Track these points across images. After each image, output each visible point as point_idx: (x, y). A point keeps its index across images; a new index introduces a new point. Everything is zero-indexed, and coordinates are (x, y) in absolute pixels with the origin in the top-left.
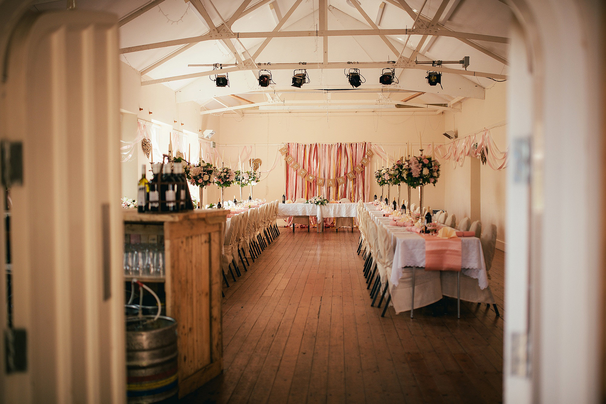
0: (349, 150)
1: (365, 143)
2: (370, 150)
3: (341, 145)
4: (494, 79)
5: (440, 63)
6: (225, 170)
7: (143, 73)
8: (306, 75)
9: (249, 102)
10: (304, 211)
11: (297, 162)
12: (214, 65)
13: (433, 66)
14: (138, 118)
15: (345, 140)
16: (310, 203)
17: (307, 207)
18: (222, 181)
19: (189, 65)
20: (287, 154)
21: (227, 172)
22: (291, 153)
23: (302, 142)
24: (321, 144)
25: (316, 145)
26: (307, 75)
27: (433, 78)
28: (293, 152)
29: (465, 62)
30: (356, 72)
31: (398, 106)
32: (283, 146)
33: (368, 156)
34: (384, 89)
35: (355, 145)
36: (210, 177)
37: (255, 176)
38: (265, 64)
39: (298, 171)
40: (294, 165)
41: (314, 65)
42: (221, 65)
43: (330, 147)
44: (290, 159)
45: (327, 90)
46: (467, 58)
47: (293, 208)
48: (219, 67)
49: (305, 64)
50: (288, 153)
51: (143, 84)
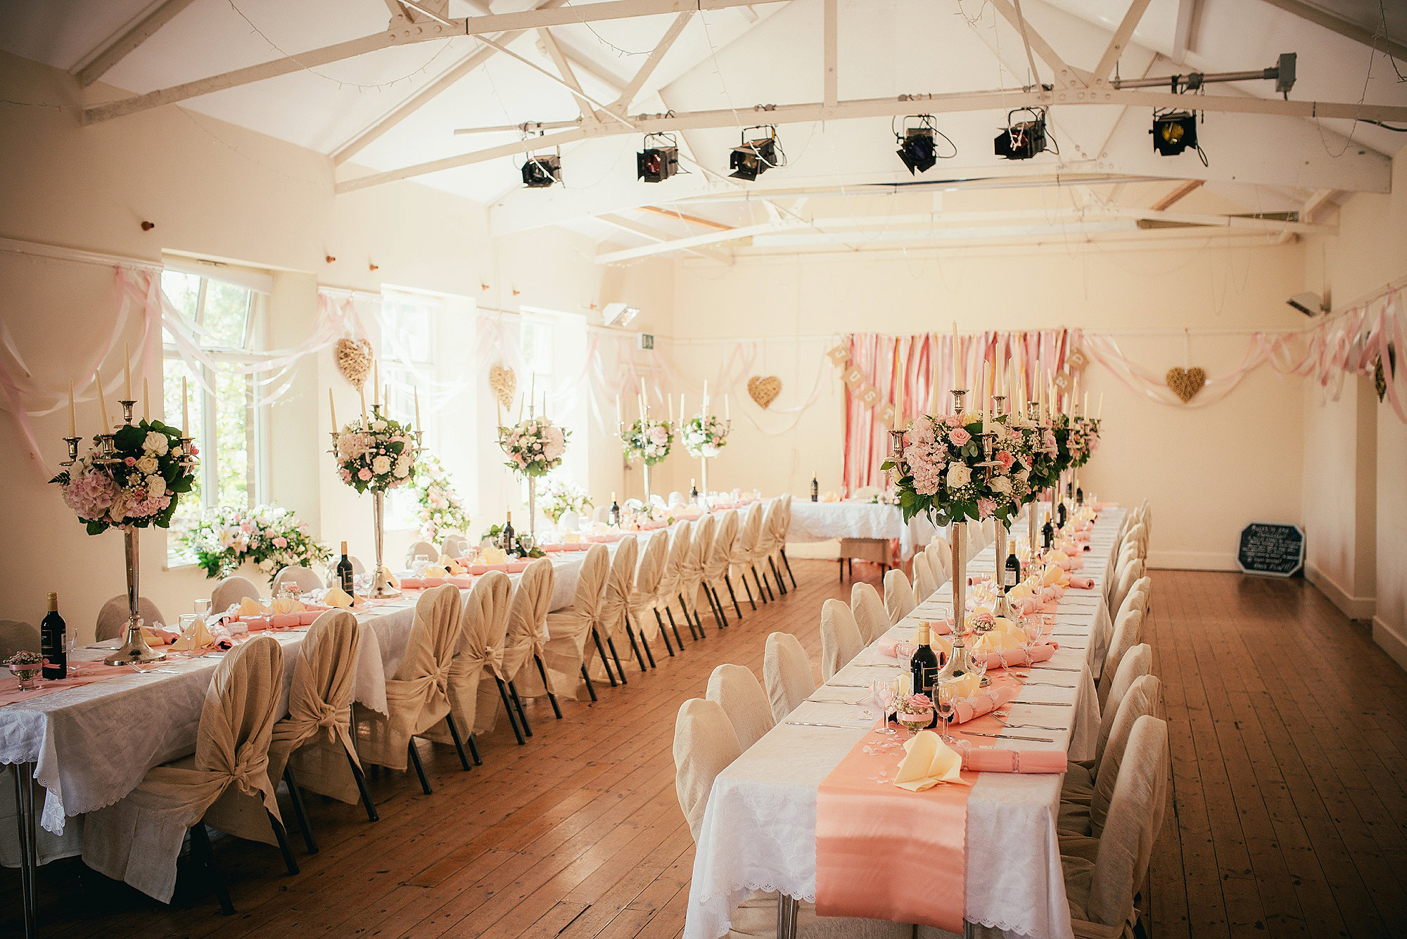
0: (1016, 349)
1: (1065, 331)
2: (1079, 352)
3: (995, 338)
4: (1384, 123)
5: (1196, 81)
6: (533, 430)
7: (339, 158)
8: (773, 142)
9: (718, 225)
10: (866, 524)
11: (874, 384)
12: (520, 126)
13: (1174, 90)
14: (319, 284)
15: (1008, 324)
16: (881, 502)
17: (872, 516)
18: (525, 460)
19: (456, 132)
20: (849, 364)
21: (538, 435)
22: (858, 359)
23: (889, 330)
24: (940, 336)
25: (927, 338)
26: (777, 143)
27: (1173, 134)
28: (863, 357)
29: (1284, 72)
30: (928, 127)
31: (1146, 224)
32: (837, 342)
33: (1072, 368)
34: (1063, 175)
35: (1036, 338)
36: (393, 464)
37: (713, 429)
38: (659, 115)
39: (878, 409)
40: (866, 392)
41: (800, 111)
42: (539, 125)
43: (966, 343)
44: (854, 377)
45: (896, 185)
46: (1288, 61)
47: (835, 515)
48: (538, 131)
49: (773, 108)
50: (851, 361)
51: (338, 188)
